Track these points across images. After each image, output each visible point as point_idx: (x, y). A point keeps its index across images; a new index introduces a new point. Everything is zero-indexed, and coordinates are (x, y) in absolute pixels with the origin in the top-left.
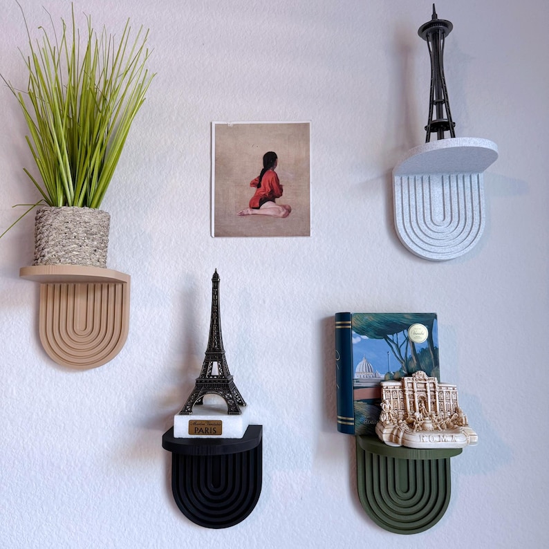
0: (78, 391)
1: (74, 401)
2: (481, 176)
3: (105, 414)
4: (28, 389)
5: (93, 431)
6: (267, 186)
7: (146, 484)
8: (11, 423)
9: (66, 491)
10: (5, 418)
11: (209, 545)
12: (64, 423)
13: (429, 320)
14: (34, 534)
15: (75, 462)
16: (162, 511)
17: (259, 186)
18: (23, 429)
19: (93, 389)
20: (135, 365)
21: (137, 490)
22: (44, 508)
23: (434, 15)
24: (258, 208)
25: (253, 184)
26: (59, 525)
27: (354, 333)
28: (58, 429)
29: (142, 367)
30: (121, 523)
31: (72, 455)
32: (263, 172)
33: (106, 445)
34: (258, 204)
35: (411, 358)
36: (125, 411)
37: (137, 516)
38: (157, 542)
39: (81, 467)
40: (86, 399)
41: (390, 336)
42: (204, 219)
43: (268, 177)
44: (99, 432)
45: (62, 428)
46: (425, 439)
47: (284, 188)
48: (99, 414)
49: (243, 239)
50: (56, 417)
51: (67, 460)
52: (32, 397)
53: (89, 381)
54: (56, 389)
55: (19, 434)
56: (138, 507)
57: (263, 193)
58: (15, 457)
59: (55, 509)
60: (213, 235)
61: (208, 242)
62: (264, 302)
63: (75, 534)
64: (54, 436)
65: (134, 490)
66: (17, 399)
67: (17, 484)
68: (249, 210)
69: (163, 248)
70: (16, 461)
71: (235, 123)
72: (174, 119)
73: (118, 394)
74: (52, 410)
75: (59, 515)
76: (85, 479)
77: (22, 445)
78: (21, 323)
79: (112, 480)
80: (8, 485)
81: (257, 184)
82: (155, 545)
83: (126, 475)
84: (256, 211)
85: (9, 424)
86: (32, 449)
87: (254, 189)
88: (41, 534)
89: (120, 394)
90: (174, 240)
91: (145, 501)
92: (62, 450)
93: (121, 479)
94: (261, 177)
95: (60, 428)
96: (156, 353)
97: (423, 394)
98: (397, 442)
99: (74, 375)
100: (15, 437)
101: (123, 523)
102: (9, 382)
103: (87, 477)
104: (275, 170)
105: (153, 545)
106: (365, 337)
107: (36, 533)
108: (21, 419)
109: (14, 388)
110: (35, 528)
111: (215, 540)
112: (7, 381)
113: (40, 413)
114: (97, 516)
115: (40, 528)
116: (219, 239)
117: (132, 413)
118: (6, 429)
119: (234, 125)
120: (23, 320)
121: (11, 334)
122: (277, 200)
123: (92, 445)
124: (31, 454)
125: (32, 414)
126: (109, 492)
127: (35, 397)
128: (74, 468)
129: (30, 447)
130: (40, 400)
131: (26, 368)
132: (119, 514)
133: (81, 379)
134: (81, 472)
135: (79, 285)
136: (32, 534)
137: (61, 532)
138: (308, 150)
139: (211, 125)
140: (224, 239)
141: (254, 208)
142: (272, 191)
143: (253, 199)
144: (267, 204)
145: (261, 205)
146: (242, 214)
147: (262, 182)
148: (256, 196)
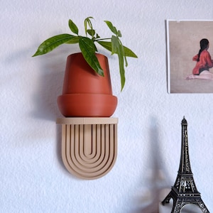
6: (203, 60)
17: (198, 60)
24: (198, 75)
25: (194, 59)
29: (126, 177)
32: (200, 51)
34: (198, 72)
42: (162, 81)
43: (203, 55)
49: (189, 95)
57: (201, 65)
60: (169, 92)
61: (165, 97)
62: (204, 136)
68: (192, 75)
81: (197, 59)
84: (197, 77)
87: (195, 62)
89: (113, 194)
94: (199, 55)
104: (208, 50)
109: (45, 190)
116: (173, 95)
119: (181, 22)
122: (210, 69)
139: (166, 21)
140: (176, 94)
141: (195, 74)
142: (207, 63)
143: (195, 69)
144: (204, 72)
145: (200, 72)
146: (188, 79)
147: (200, 58)
148: (197, 67)
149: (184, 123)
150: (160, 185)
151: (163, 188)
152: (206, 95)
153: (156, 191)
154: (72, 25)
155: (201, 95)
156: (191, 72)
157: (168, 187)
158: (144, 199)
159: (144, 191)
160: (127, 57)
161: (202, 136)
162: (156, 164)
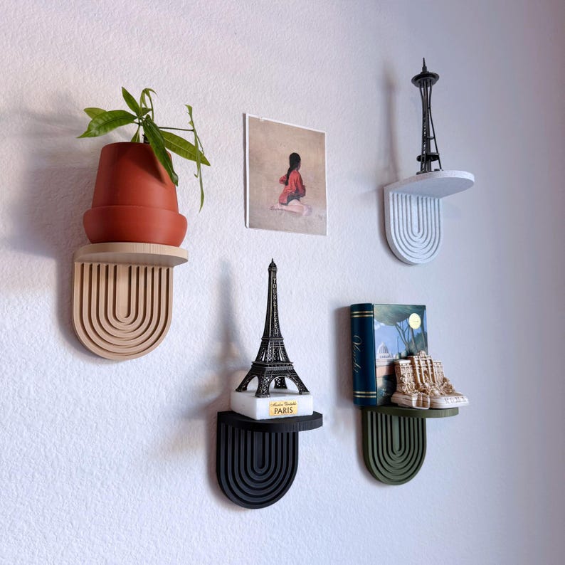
0: (113, 385)
1: (108, 396)
2: (441, 200)
3: (143, 408)
4: (50, 387)
5: (130, 428)
6: (293, 184)
7: (188, 477)
8: (29, 429)
9: (100, 499)
10: (19, 423)
11: (248, 526)
12: (95, 422)
13: (420, 310)
14: (62, 555)
15: (110, 465)
16: (204, 502)
17: (286, 184)
18: (44, 434)
19: (130, 382)
20: (174, 354)
21: (178, 484)
22: (74, 522)
23: (424, 68)
24: (286, 204)
25: (282, 181)
26: (92, 538)
27: (375, 320)
28: (89, 430)
29: (182, 356)
30: (162, 522)
31: (107, 458)
32: (290, 170)
33: (145, 442)
34: (286, 201)
35: (411, 341)
36: (165, 404)
37: (179, 512)
38: (200, 535)
39: (118, 469)
40: (122, 393)
41: (398, 323)
42: (239, 208)
43: (293, 176)
44: (137, 428)
45: (94, 428)
46: (449, 401)
47: (306, 188)
48: (137, 408)
49: (273, 232)
50: (86, 416)
51: (101, 464)
52: (55, 397)
53: (125, 373)
54: (86, 384)
55: (39, 440)
56: (179, 501)
57: (290, 191)
58: (34, 468)
59: (87, 521)
60: (248, 225)
61: (242, 232)
62: (291, 293)
63: (112, 544)
64: (84, 438)
65: (176, 486)
66: (35, 399)
67: (38, 500)
68: (278, 204)
69: (200, 233)
70: (36, 474)
71: (266, 119)
72: (208, 102)
73: (158, 384)
74: (81, 409)
75: (93, 527)
76: (123, 482)
77: (43, 453)
78: (39, 307)
79: (152, 478)
80: (27, 503)
81: (285, 181)
82: (198, 537)
83: (167, 471)
84: (284, 207)
85: (26, 430)
86: (57, 456)
87: (283, 186)
88: (70, 553)
89: (159, 385)
90: (210, 227)
91: (187, 494)
92: (94, 453)
93: (161, 476)
94: (288, 176)
95: (91, 428)
96: (195, 342)
97: (425, 369)
98: (424, 406)
99: (107, 367)
100: (34, 444)
101: (164, 521)
102: (24, 379)
103: (124, 479)
104: (299, 171)
105: (196, 538)
106: (382, 324)
107: (65, 553)
108: (41, 423)
109: (32, 386)
110: (63, 548)
111: (253, 521)
112: (21, 378)
113: (66, 413)
114: (136, 520)
115: (70, 547)
116: (252, 230)
117: (172, 404)
118: (21, 436)
119: (265, 121)
120: (41, 304)
121: (26, 320)
122: (301, 199)
123: (130, 443)
124: (56, 462)
125: (56, 415)
126: (149, 492)
127: (59, 395)
128: (109, 472)
129: (54, 455)
130: (66, 398)
131: (47, 362)
132: (161, 513)
133: (116, 371)
134: (117, 475)
135: (121, 266)
136: (60, 555)
137: (95, 546)
138: (324, 157)
139: (244, 116)
140: (257, 230)
141: (282, 204)
142: (297, 190)
143: (282, 196)
144: (294, 202)
145: (289, 201)
146: (272, 208)
147: (289, 181)
148: (285, 193)
149: (272, 268)
150: (232, 365)
151: (236, 370)
152: (295, 235)
153: (226, 376)
154: (127, 97)
155: (289, 235)
156: (277, 200)
157: (243, 369)
158: (208, 390)
159: (207, 376)
160: (201, 164)
161: (289, 292)
162: (227, 334)
